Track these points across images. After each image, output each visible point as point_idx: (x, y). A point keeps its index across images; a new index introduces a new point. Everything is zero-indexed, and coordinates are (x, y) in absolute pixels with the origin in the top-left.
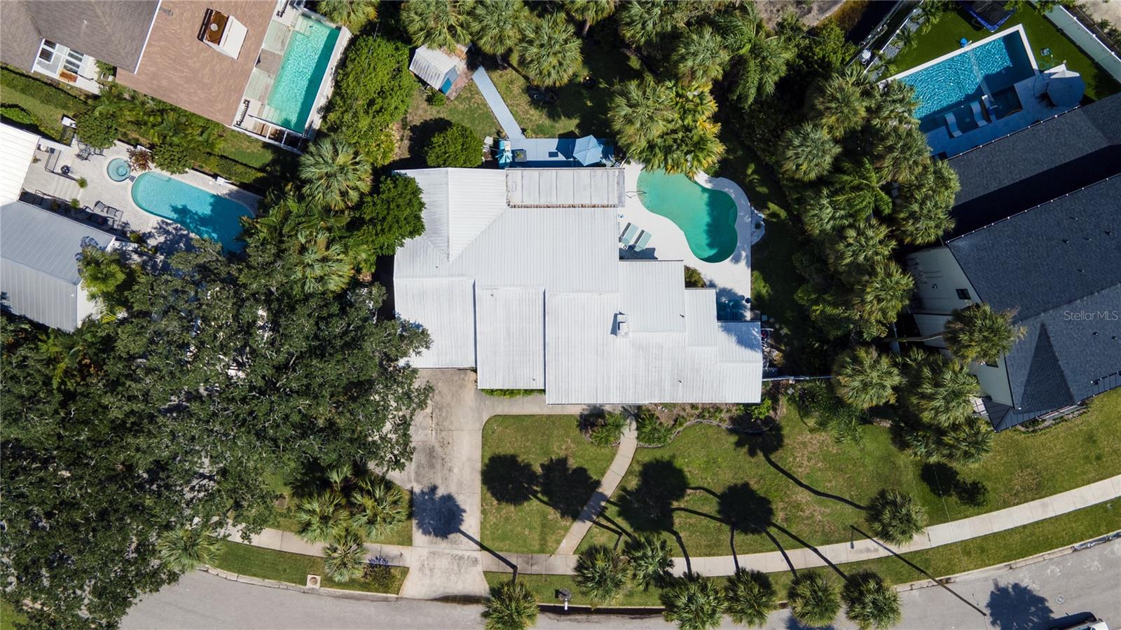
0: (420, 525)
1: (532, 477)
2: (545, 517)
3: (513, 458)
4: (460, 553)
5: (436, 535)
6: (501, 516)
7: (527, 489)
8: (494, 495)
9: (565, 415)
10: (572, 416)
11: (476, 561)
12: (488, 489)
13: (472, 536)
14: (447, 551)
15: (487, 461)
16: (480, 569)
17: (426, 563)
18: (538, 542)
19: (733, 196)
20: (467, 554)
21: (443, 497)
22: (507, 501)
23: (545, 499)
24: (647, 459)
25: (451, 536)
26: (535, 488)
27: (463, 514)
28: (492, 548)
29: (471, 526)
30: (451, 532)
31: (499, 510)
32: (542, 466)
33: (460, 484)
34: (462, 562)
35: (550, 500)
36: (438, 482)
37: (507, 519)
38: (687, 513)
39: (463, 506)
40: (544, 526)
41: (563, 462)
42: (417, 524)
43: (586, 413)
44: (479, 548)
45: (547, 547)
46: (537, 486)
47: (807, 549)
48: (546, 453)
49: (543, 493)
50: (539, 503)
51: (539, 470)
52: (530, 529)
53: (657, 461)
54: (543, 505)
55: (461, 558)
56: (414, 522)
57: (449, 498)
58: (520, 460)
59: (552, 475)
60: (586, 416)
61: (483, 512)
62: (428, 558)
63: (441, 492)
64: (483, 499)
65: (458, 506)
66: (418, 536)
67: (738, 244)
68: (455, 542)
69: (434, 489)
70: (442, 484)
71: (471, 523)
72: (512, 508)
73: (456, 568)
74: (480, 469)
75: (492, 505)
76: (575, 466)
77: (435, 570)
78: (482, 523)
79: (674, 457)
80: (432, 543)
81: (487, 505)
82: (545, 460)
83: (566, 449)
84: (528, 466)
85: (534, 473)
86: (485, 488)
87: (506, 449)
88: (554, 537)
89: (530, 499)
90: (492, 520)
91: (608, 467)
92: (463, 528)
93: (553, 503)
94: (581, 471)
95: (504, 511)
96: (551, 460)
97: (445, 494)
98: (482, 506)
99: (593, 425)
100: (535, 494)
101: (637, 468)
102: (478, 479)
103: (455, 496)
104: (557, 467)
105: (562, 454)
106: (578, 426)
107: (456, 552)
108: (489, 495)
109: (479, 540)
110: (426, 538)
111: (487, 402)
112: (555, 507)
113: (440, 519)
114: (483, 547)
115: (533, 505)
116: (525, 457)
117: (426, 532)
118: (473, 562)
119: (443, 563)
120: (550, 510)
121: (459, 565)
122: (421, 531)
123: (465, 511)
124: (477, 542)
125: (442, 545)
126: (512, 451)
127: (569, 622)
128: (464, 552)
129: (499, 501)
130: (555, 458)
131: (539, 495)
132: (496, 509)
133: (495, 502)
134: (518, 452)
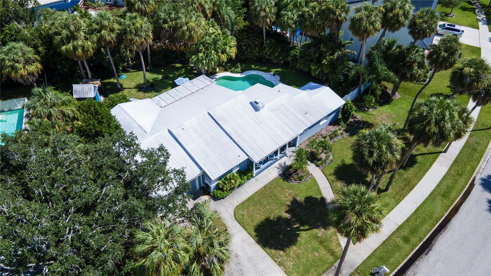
1: (288, 222)
2: (316, 237)
3: (268, 220)
6: (293, 258)
7: (291, 230)
8: (276, 248)
9: (272, 181)
10: (276, 178)
12: (270, 248)
15: (254, 234)
18: (329, 254)
19: (255, 73)
22: (288, 246)
23: (307, 227)
24: (332, 171)
26: (295, 226)
31: (288, 256)
32: (287, 212)
35: (309, 225)
37: (298, 256)
40: (321, 242)
41: (295, 202)
43: (281, 172)
45: (337, 253)
46: (295, 224)
48: (282, 204)
49: (302, 224)
50: (305, 232)
51: (288, 216)
52: (316, 251)
53: (337, 168)
54: (309, 231)
58: (272, 218)
59: (296, 213)
61: (280, 264)
64: (273, 257)
67: (274, 83)
72: (294, 248)
74: (254, 242)
75: (281, 256)
76: (303, 200)
78: (285, 272)
79: (343, 161)
81: (278, 258)
82: (285, 208)
83: (290, 195)
84: (280, 218)
85: (286, 219)
86: (268, 250)
87: (259, 218)
88: (334, 244)
89: (299, 233)
90: (290, 264)
91: (318, 187)
93: (314, 226)
94: (309, 199)
95: (291, 253)
96: (288, 205)
98: (276, 261)
100: (298, 229)
102: (258, 248)
104: (295, 207)
105: (291, 198)
106: (284, 180)
108: (273, 251)
111: (225, 204)
112: (317, 227)
115: (304, 236)
116: (273, 215)
120: (315, 231)
126: (263, 218)
129: (283, 250)
130: (289, 203)
131: (301, 228)
132: (286, 256)
133: (281, 252)
134: (267, 215)
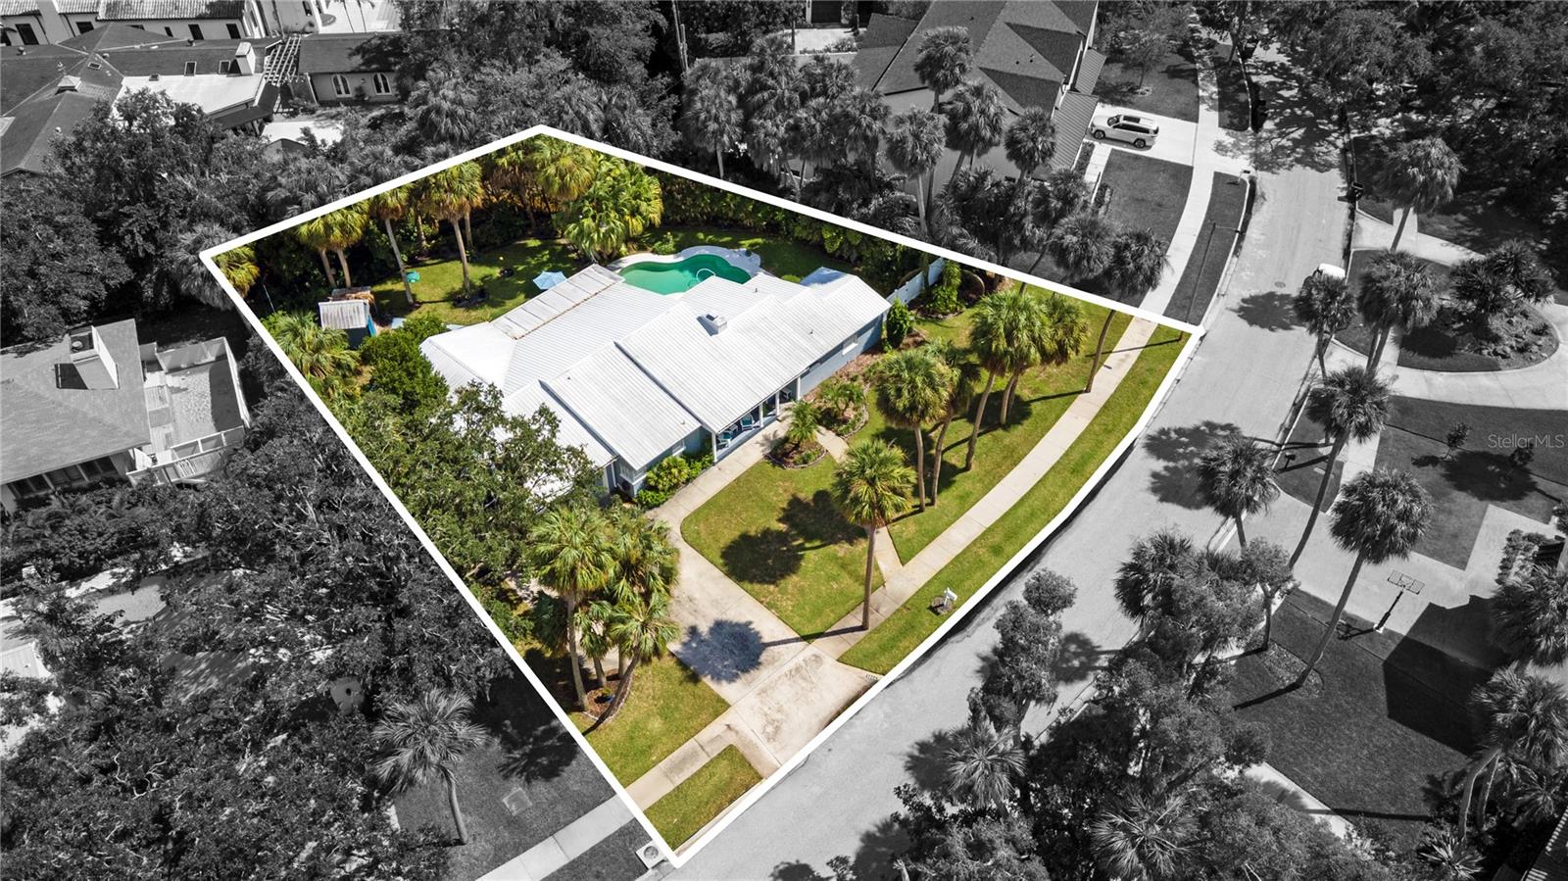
0: (717, 677)
1: (782, 537)
2: (835, 558)
3: (744, 537)
4: (791, 665)
5: (745, 671)
6: (793, 595)
7: (788, 550)
8: (762, 581)
9: (752, 468)
10: (757, 464)
11: (817, 657)
12: (751, 582)
14: (776, 676)
15: (721, 562)
16: (830, 663)
20: (800, 659)
21: (712, 630)
22: (782, 576)
23: (816, 543)
25: (763, 658)
26: (796, 543)
27: (751, 626)
29: (772, 630)
30: (758, 656)
31: (784, 592)
32: (780, 520)
33: (715, 603)
34: (803, 672)
35: (822, 540)
36: (691, 621)
37: (802, 591)
39: (743, 620)
40: (843, 566)
41: (795, 502)
42: (713, 678)
43: (768, 451)
44: (805, 643)
46: (797, 540)
48: (772, 508)
49: (809, 539)
50: (814, 552)
51: (782, 527)
52: (834, 580)
54: (821, 550)
55: (798, 669)
56: (707, 680)
57: (719, 626)
59: (797, 520)
60: (771, 453)
61: (769, 606)
63: (704, 628)
64: (756, 596)
65: (738, 625)
66: (726, 690)
67: (747, 270)
69: (693, 631)
70: (696, 618)
71: (768, 626)
72: (795, 578)
73: (804, 685)
74: (722, 574)
75: (771, 593)
76: (811, 497)
77: (785, 707)
78: (780, 618)
81: (766, 597)
82: (778, 514)
83: (785, 491)
84: (767, 532)
85: (779, 533)
86: (745, 583)
87: (729, 535)
89: (802, 556)
90: (787, 604)
92: (766, 639)
93: (830, 539)
94: (821, 495)
95: (790, 587)
96: (784, 509)
97: (711, 624)
98: (762, 602)
100: (801, 547)
102: (730, 585)
104: (795, 512)
105: (787, 497)
106: (774, 466)
107: (786, 669)
109: (797, 636)
110: (738, 685)
112: (836, 541)
113: (732, 652)
114: (807, 638)
115: (812, 558)
116: (754, 527)
117: (732, 678)
118: (816, 661)
119: (784, 693)
120: (833, 548)
121: (804, 679)
122: (724, 683)
125: (762, 676)
128: (795, 661)
129: (773, 583)
130: (785, 505)
131: (807, 545)
132: (779, 592)
133: (772, 587)
134: (743, 529)
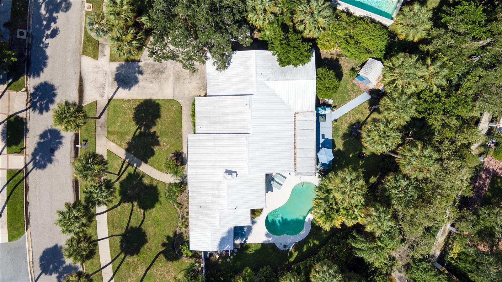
0: (121, 66)
1: (148, 127)
2: (127, 133)
3: (159, 116)
4: (106, 88)
5: (116, 75)
7: (143, 123)
9: (182, 144)
10: (182, 148)
11: (102, 96)
12: (142, 103)
13: (116, 94)
14: (107, 81)
15: (157, 102)
16: (98, 99)
17: (100, 69)
18: (113, 130)
19: (302, 233)
20: (106, 91)
21: (137, 78)
22: (135, 113)
23: (137, 133)
24: (159, 188)
25: (116, 83)
26: (143, 128)
27: (128, 89)
28: (109, 105)
29: (121, 93)
30: (118, 82)
32: (155, 132)
33: (144, 87)
34: (102, 89)
35: (137, 136)
36: (145, 76)
37: (125, 113)
38: (130, 210)
39: (132, 89)
40: (122, 133)
41: (157, 143)
42: (122, 64)
43: (184, 156)
44: (110, 98)
45: (111, 135)
46: (144, 129)
47: (112, 274)
48: (162, 134)
49: (141, 133)
50: (135, 130)
51: (153, 130)
52: (120, 126)
53: (158, 194)
54: (133, 133)
55: (104, 88)
56: (123, 63)
57: (136, 81)
58: (158, 120)
59: (150, 137)
60: (182, 155)
61: (129, 100)
62: (103, 70)
63: (140, 77)
64: (136, 100)
65: (132, 86)
66: (115, 65)
67: (276, 236)
68: (112, 85)
69: (141, 73)
70: (144, 78)
71: (123, 94)
72: (132, 116)
73: (98, 85)
74: (152, 98)
75: (132, 105)
76: (154, 149)
77: (96, 74)
78: (123, 100)
79: (161, 204)
80: (112, 72)
82: (158, 134)
83: (164, 145)
84: (154, 124)
86: (142, 101)
87: (164, 113)
88: (116, 139)
90: (125, 105)
91: (155, 168)
92: (120, 89)
94: (152, 153)
95: (130, 112)
96: (158, 137)
97: (139, 79)
98: (132, 100)
99: (177, 159)
100: (140, 128)
101: (155, 183)
102: (147, 97)
103: (137, 85)
104: (154, 140)
105: (161, 143)
107: (107, 86)
108: (139, 103)
109: (114, 98)
110: (114, 69)
111: (188, 102)
112: (133, 139)
113: (124, 77)
114: (110, 101)
115: (133, 127)
116: (159, 123)
117: (118, 69)
118: (102, 95)
119: (101, 78)
120: (131, 136)
121: (100, 87)
122: (119, 66)
123: (129, 90)
124: (112, 97)
125: (110, 78)
126: (162, 116)
127: (70, 147)
128: (107, 90)
131: (139, 131)
132: (131, 108)
133: (134, 107)
